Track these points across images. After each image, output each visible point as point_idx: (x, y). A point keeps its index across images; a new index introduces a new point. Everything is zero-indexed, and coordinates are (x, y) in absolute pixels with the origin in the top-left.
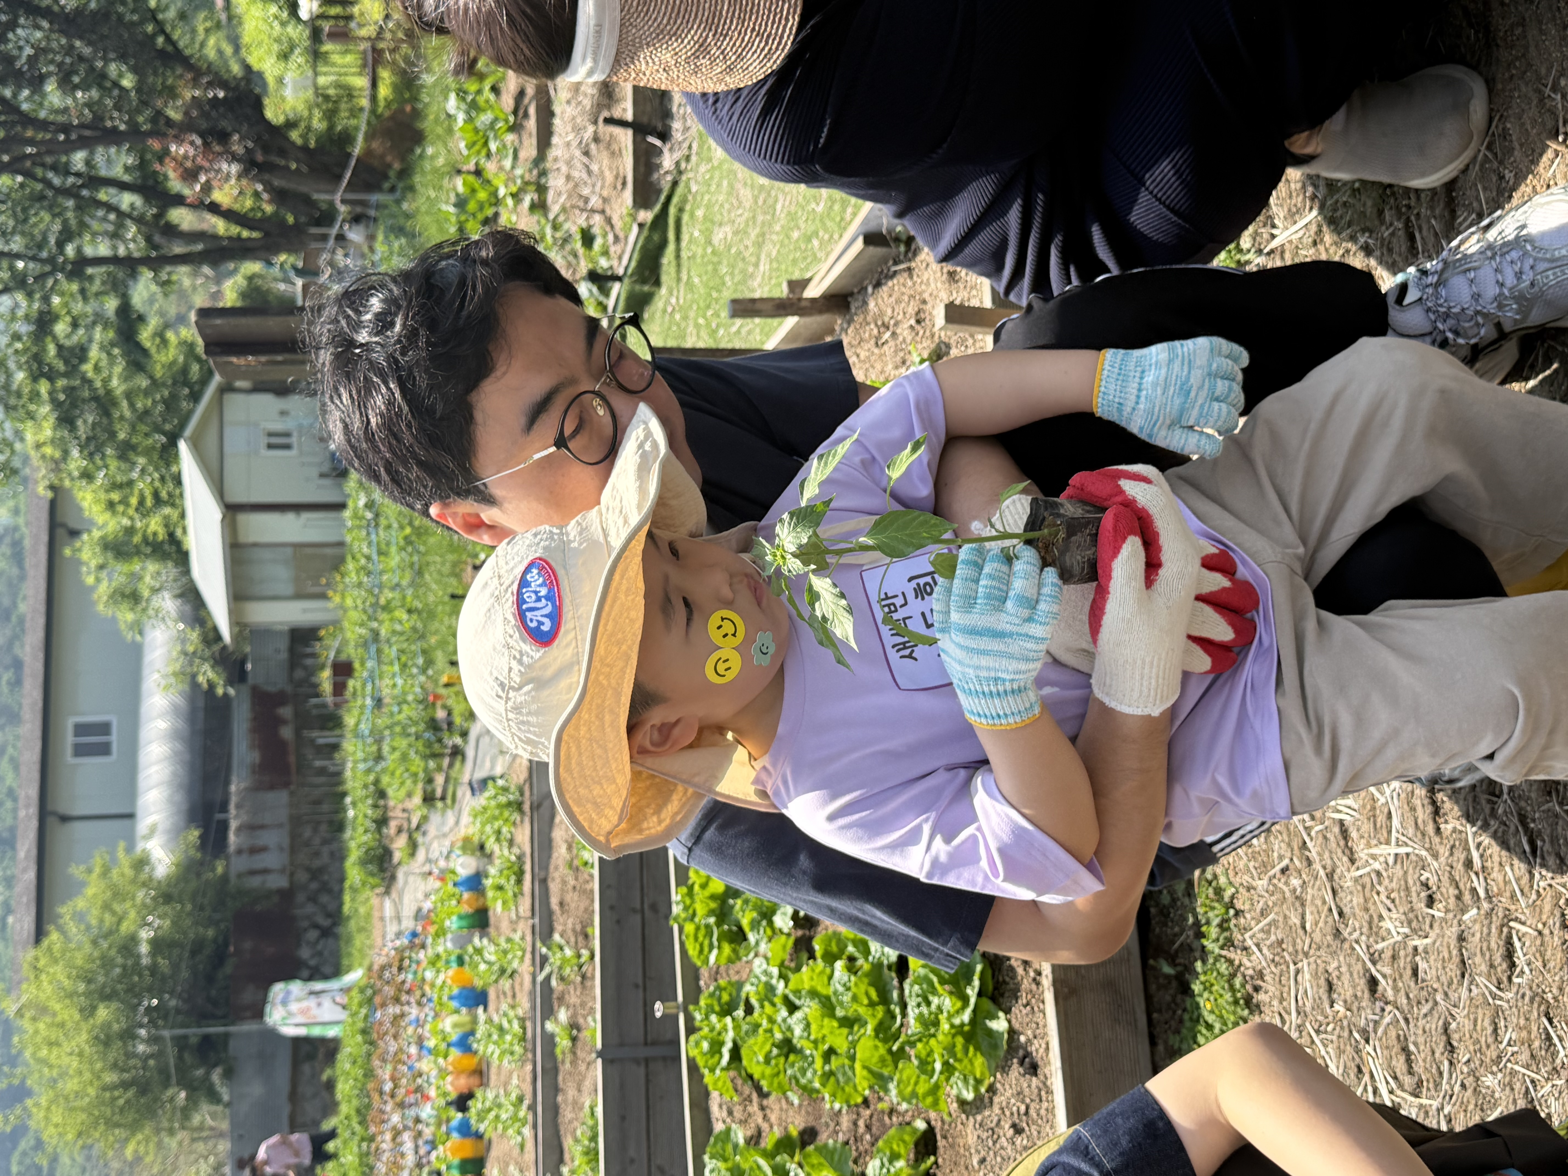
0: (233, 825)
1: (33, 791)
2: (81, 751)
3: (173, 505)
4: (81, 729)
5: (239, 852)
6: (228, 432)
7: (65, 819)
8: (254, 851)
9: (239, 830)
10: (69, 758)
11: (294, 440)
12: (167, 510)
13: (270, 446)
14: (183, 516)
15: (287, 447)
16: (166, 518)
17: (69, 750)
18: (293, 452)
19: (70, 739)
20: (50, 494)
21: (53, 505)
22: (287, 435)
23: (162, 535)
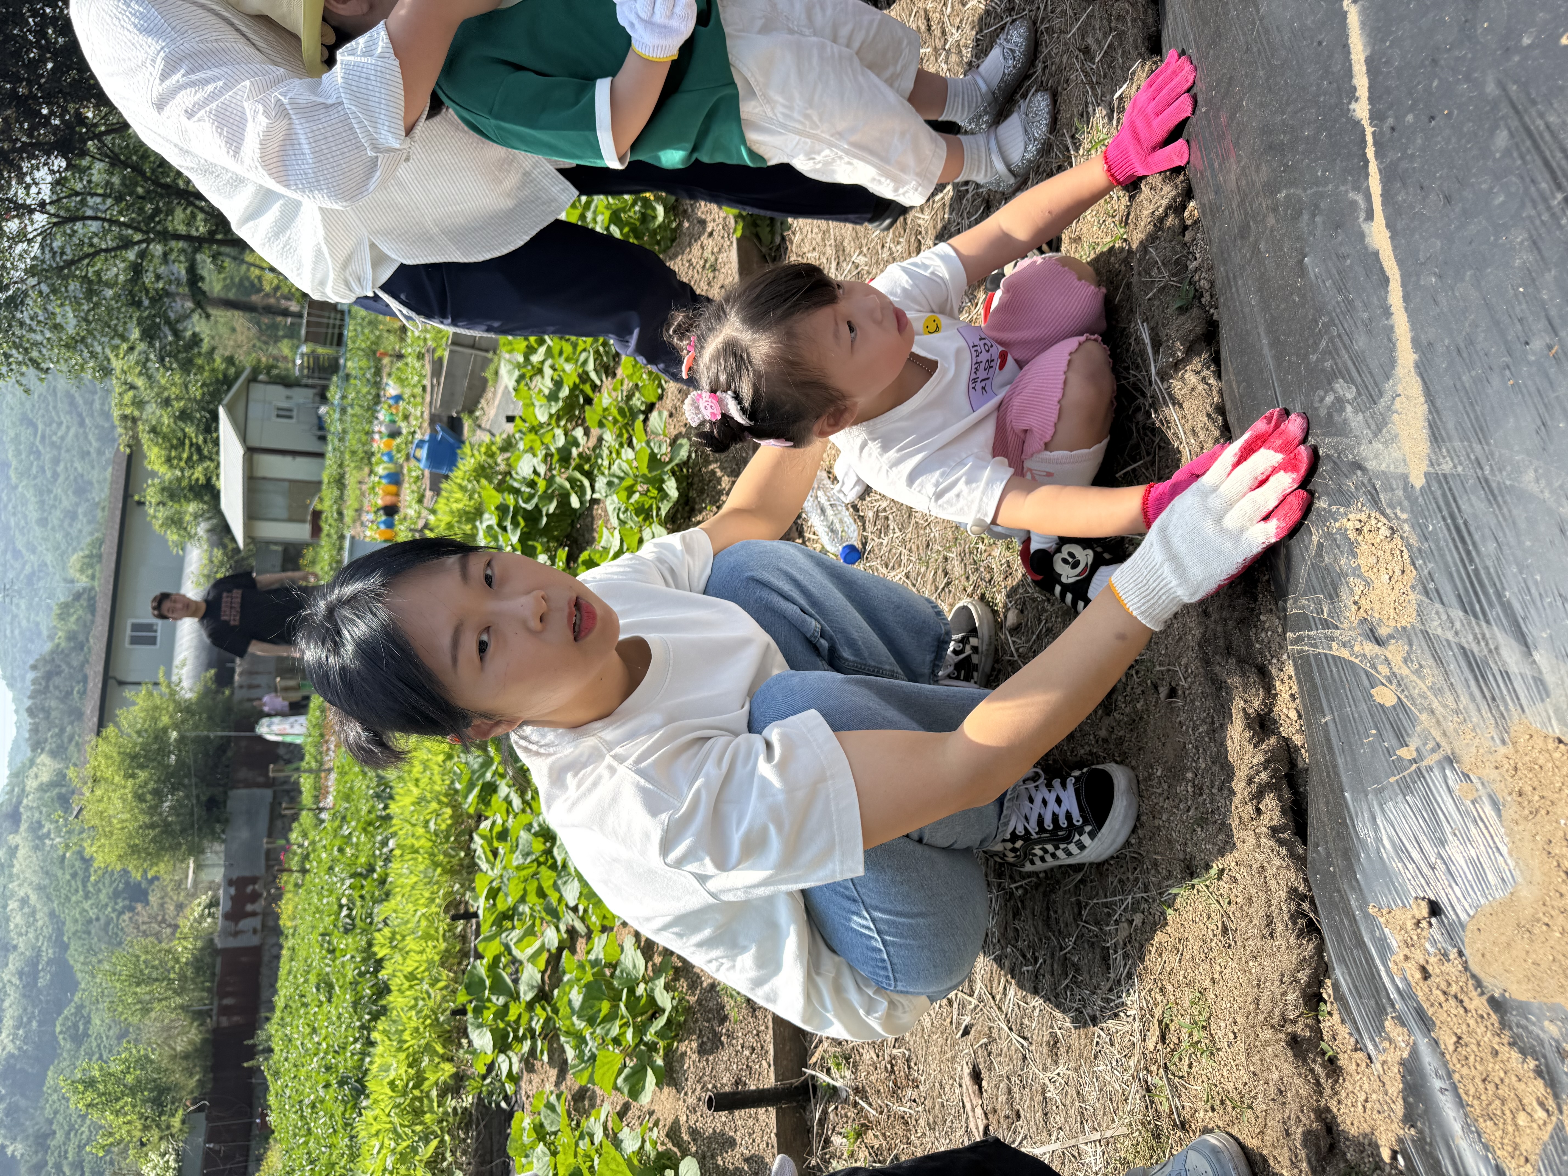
0: (238, 670)
1: (100, 668)
2: (135, 641)
3: (211, 460)
4: (136, 627)
5: (241, 687)
6: (251, 405)
7: (122, 683)
8: (251, 687)
9: (241, 674)
10: (127, 644)
11: (294, 413)
12: (207, 463)
13: (278, 416)
14: (218, 466)
15: (290, 417)
16: (206, 469)
17: (127, 640)
18: (294, 421)
19: (128, 632)
20: (128, 451)
21: (130, 457)
22: (290, 410)
23: (202, 480)
